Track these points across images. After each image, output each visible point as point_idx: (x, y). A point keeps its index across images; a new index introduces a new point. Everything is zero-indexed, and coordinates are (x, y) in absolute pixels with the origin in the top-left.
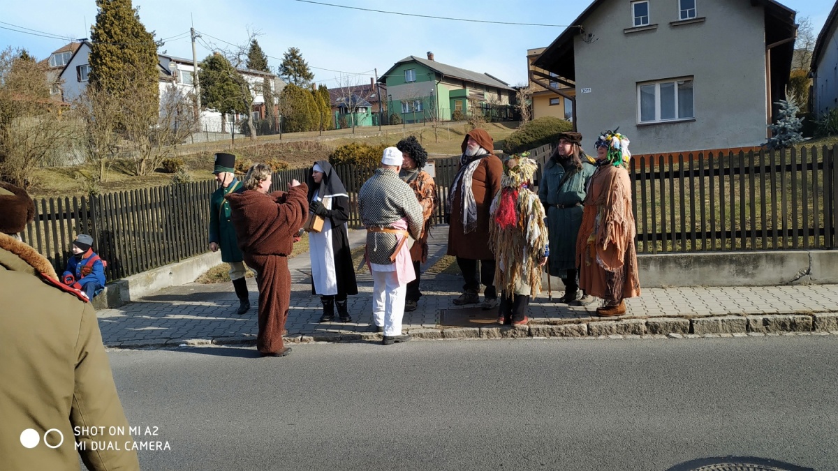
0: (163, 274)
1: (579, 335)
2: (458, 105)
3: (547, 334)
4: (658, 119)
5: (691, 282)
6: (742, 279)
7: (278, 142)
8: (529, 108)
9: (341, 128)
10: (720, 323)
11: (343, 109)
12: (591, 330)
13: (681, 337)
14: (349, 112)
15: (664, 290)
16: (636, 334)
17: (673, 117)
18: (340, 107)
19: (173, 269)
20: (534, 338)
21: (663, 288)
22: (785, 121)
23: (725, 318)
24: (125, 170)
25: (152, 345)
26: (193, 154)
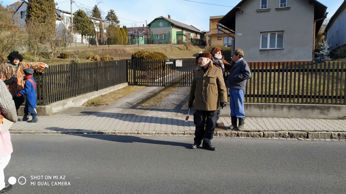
0: (70, 102)
1: (259, 137)
2: (180, 38)
3: (246, 136)
4: (268, 48)
5: (301, 116)
6: (322, 116)
7: (108, 48)
8: (209, 41)
9: (131, 44)
10: (320, 134)
11: (133, 36)
12: (265, 135)
13: (304, 140)
14: (135, 37)
15: (289, 119)
16: (284, 137)
17: (275, 47)
18: (131, 35)
19: (74, 100)
20: (240, 137)
21: (289, 118)
22: (323, 52)
23: (322, 132)
24: (44, 56)
25: (71, 133)
26: (73, 51)
